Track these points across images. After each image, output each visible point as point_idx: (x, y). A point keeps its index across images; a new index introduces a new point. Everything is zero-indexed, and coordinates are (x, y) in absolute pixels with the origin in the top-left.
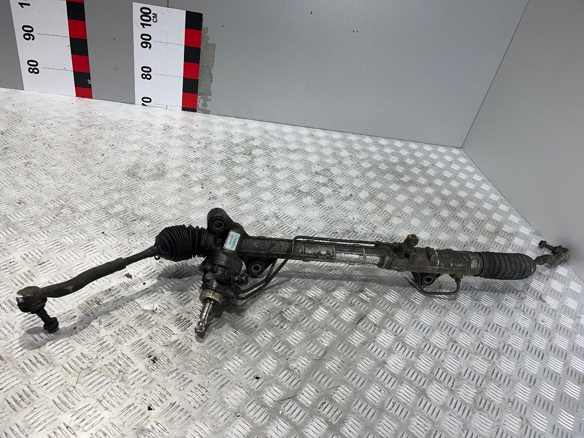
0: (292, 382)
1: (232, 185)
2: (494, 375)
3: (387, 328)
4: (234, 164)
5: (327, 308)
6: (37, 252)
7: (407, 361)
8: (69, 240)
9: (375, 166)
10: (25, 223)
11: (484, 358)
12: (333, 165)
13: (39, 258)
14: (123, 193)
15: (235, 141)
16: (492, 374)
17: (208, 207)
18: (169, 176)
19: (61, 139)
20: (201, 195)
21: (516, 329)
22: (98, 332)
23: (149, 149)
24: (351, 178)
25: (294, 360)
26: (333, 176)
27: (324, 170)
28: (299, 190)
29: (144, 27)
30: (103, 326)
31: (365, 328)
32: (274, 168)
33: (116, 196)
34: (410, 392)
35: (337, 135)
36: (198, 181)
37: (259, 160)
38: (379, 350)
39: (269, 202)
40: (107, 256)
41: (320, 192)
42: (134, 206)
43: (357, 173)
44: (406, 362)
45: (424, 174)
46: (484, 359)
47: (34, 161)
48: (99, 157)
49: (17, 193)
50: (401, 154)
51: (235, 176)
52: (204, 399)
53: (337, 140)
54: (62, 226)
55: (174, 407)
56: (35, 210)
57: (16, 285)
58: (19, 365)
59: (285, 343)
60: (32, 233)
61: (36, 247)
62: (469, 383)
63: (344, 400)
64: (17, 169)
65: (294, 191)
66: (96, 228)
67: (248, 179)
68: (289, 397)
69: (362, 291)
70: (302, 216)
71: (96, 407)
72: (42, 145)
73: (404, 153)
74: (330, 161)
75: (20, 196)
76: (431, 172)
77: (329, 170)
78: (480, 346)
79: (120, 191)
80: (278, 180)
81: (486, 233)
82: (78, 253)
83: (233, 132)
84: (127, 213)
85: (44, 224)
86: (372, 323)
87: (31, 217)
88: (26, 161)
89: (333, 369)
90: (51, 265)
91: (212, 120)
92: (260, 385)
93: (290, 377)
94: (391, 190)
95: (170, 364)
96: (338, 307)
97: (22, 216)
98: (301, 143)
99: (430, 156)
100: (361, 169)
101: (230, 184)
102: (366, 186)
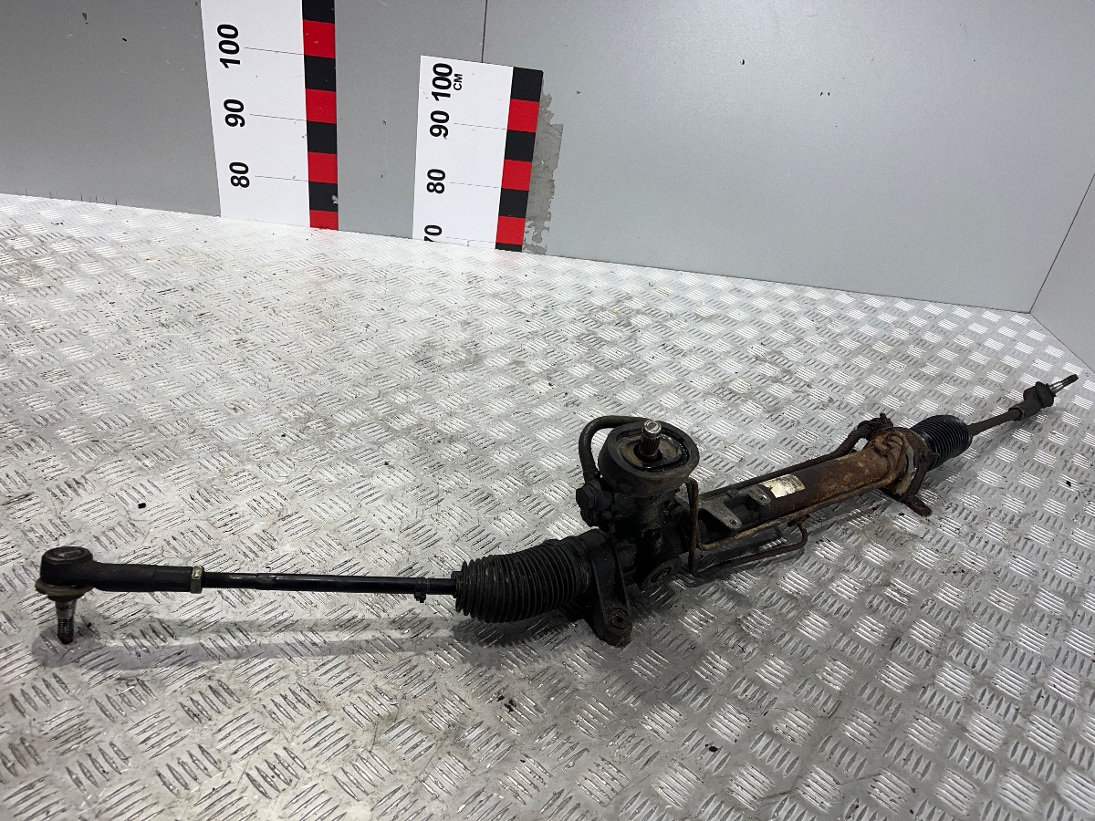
0: (782, 760)
1: (603, 380)
3: (954, 658)
4: (600, 341)
5: (825, 616)
6: (276, 496)
7: (1007, 726)
8: (327, 476)
9: (866, 347)
10: (251, 444)
12: (787, 344)
13: (279, 507)
14: (411, 392)
15: (598, 300)
17: (565, 419)
18: (488, 362)
19: (293, 298)
20: (551, 398)
22: (399, 648)
23: (447, 317)
24: (824, 368)
25: (778, 716)
26: (790, 363)
27: (770, 354)
28: (730, 390)
29: (437, 99)
30: (407, 636)
31: (910, 656)
32: (676, 349)
35: (783, 290)
36: (541, 373)
37: (646, 335)
38: (945, 704)
39: (677, 411)
40: (400, 506)
41: (770, 393)
42: (433, 416)
43: (836, 359)
45: (966, 362)
47: (251, 337)
48: (362, 329)
49: (227, 392)
50: (911, 325)
51: (606, 364)
52: (618, 789)
53: (785, 298)
54: (313, 451)
55: (560, 800)
56: (264, 422)
58: (265, 707)
59: (755, 681)
60: (262, 462)
61: (273, 488)
63: (895, 801)
64: (224, 350)
66: (373, 455)
67: (630, 369)
68: (782, 791)
69: (888, 584)
70: (744, 437)
71: (415, 794)
72: (261, 309)
73: (917, 321)
74: (779, 336)
75: (234, 398)
76: (978, 357)
77: (780, 353)
79: (405, 388)
80: (686, 372)
82: (347, 500)
83: (591, 285)
84: (425, 429)
86: (922, 647)
87: (257, 433)
88: (239, 337)
89: (861, 737)
90: (302, 520)
91: (552, 266)
92: (721, 764)
93: (777, 751)
94: (906, 390)
95: (539, 715)
96: (847, 613)
97: (243, 433)
98: (719, 305)
99: (971, 328)
100: (841, 352)
101: (600, 377)
102: (857, 383)
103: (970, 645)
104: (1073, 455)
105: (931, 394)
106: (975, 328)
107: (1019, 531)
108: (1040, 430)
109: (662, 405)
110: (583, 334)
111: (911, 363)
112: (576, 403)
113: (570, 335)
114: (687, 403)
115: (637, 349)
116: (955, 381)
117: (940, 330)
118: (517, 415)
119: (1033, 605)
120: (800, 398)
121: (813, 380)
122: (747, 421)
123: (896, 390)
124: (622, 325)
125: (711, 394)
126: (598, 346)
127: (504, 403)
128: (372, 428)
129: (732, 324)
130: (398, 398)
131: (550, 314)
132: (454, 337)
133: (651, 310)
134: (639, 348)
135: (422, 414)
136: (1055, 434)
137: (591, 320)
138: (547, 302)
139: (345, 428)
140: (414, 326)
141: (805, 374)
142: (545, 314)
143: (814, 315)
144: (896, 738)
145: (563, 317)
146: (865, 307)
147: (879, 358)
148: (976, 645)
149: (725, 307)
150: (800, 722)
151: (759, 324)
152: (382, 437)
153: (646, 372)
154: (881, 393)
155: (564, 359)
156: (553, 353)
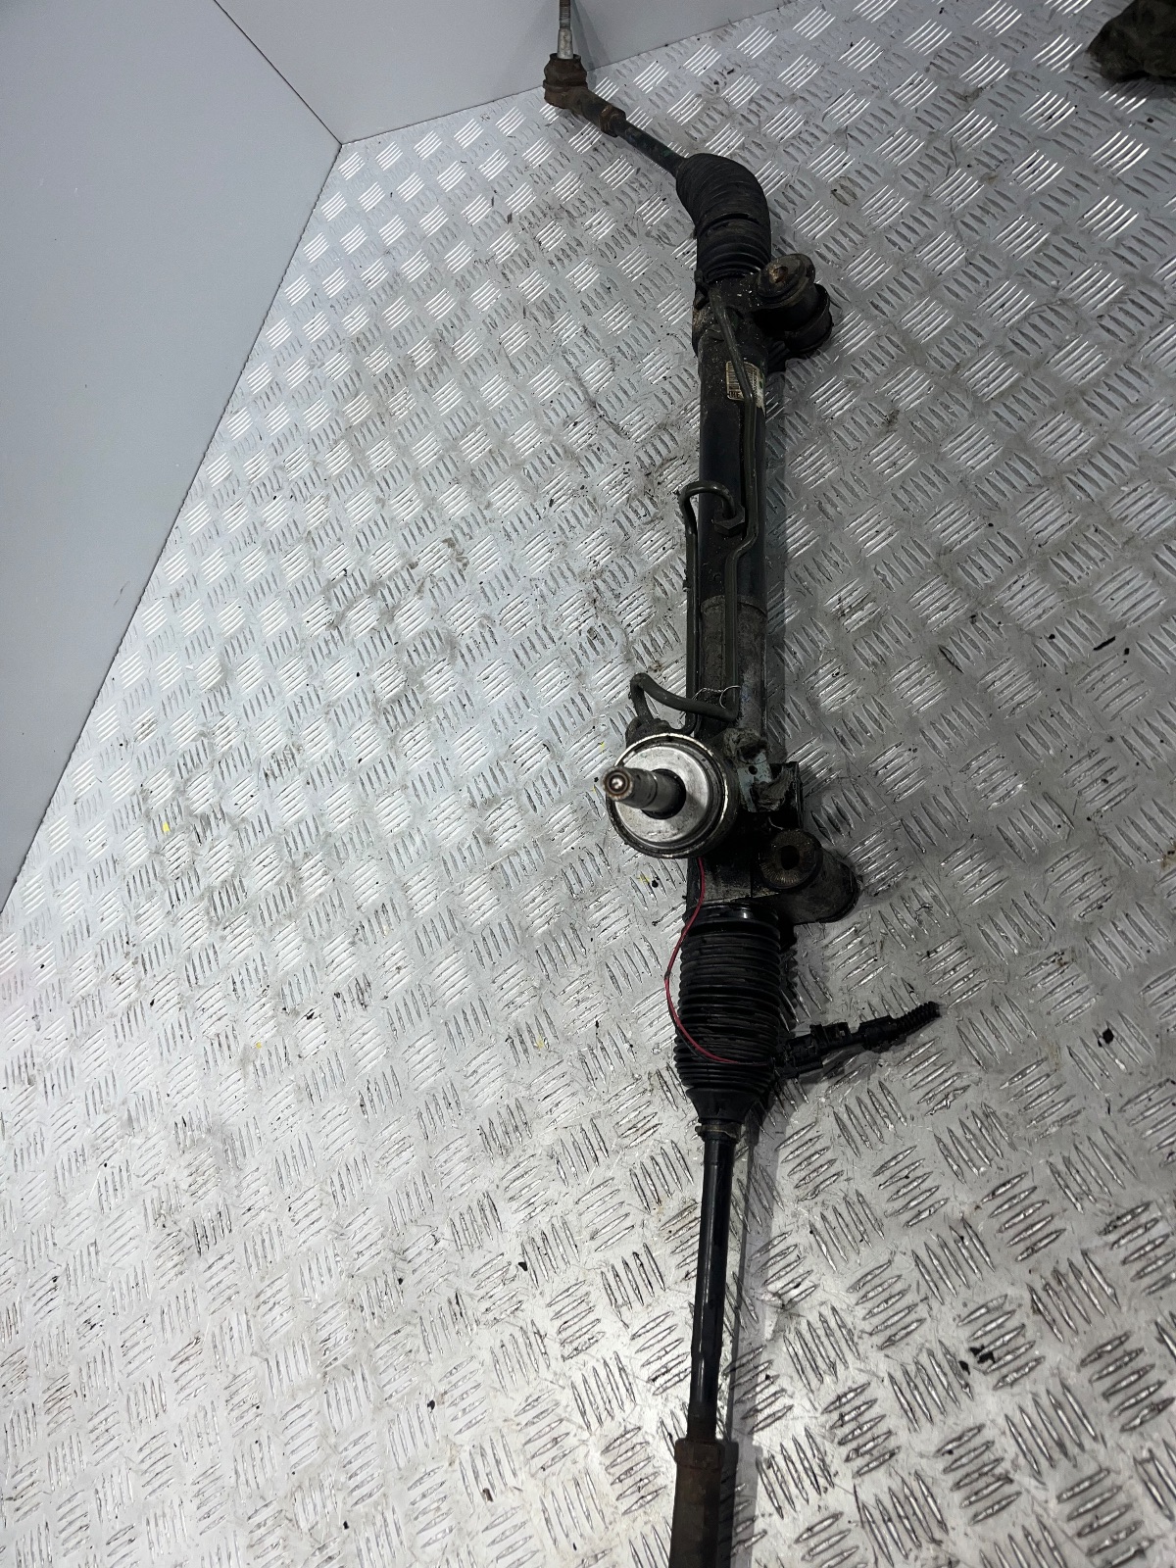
103: (968, 547)
104: (638, 218)
105: (471, 376)
106: (354, 240)
109: (401, 835)
110: (208, 914)
111: (401, 377)
112: (362, 991)
113: (205, 938)
114: (405, 787)
115: (265, 826)
117: (342, 300)
118: (368, 1108)
119: (909, 417)
120: (436, 591)
121: (403, 555)
122: (465, 700)
124: (204, 833)
125: (395, 737)
126: (240, 892)
127: (334, 1124)
128: (338, 1401)
129: (249, 636)
130: (277, 1324)
131: (146, 956)
132: (155, 1160)
133: (183, 767)
134: (264, 820)
135: (325, 1288)
136: (591, 226)
137: (179, 885)
138: (116, 950)
139: (328, 1456)
140: (110, 1230)
141: (385, 560)
142: (144, 964)
143: (262, 489)
144: (1123, 737)
145: (159, 933)
146: (264, 397)
147: (379, 424)
148: (970, 537)
149: (207, 633)
150: (1075, 875)
151: (259, 591)
152: (366, 1387)
153: (321, 830)
154: (453, 454)
155: (256, 970)
156: (238, 985)
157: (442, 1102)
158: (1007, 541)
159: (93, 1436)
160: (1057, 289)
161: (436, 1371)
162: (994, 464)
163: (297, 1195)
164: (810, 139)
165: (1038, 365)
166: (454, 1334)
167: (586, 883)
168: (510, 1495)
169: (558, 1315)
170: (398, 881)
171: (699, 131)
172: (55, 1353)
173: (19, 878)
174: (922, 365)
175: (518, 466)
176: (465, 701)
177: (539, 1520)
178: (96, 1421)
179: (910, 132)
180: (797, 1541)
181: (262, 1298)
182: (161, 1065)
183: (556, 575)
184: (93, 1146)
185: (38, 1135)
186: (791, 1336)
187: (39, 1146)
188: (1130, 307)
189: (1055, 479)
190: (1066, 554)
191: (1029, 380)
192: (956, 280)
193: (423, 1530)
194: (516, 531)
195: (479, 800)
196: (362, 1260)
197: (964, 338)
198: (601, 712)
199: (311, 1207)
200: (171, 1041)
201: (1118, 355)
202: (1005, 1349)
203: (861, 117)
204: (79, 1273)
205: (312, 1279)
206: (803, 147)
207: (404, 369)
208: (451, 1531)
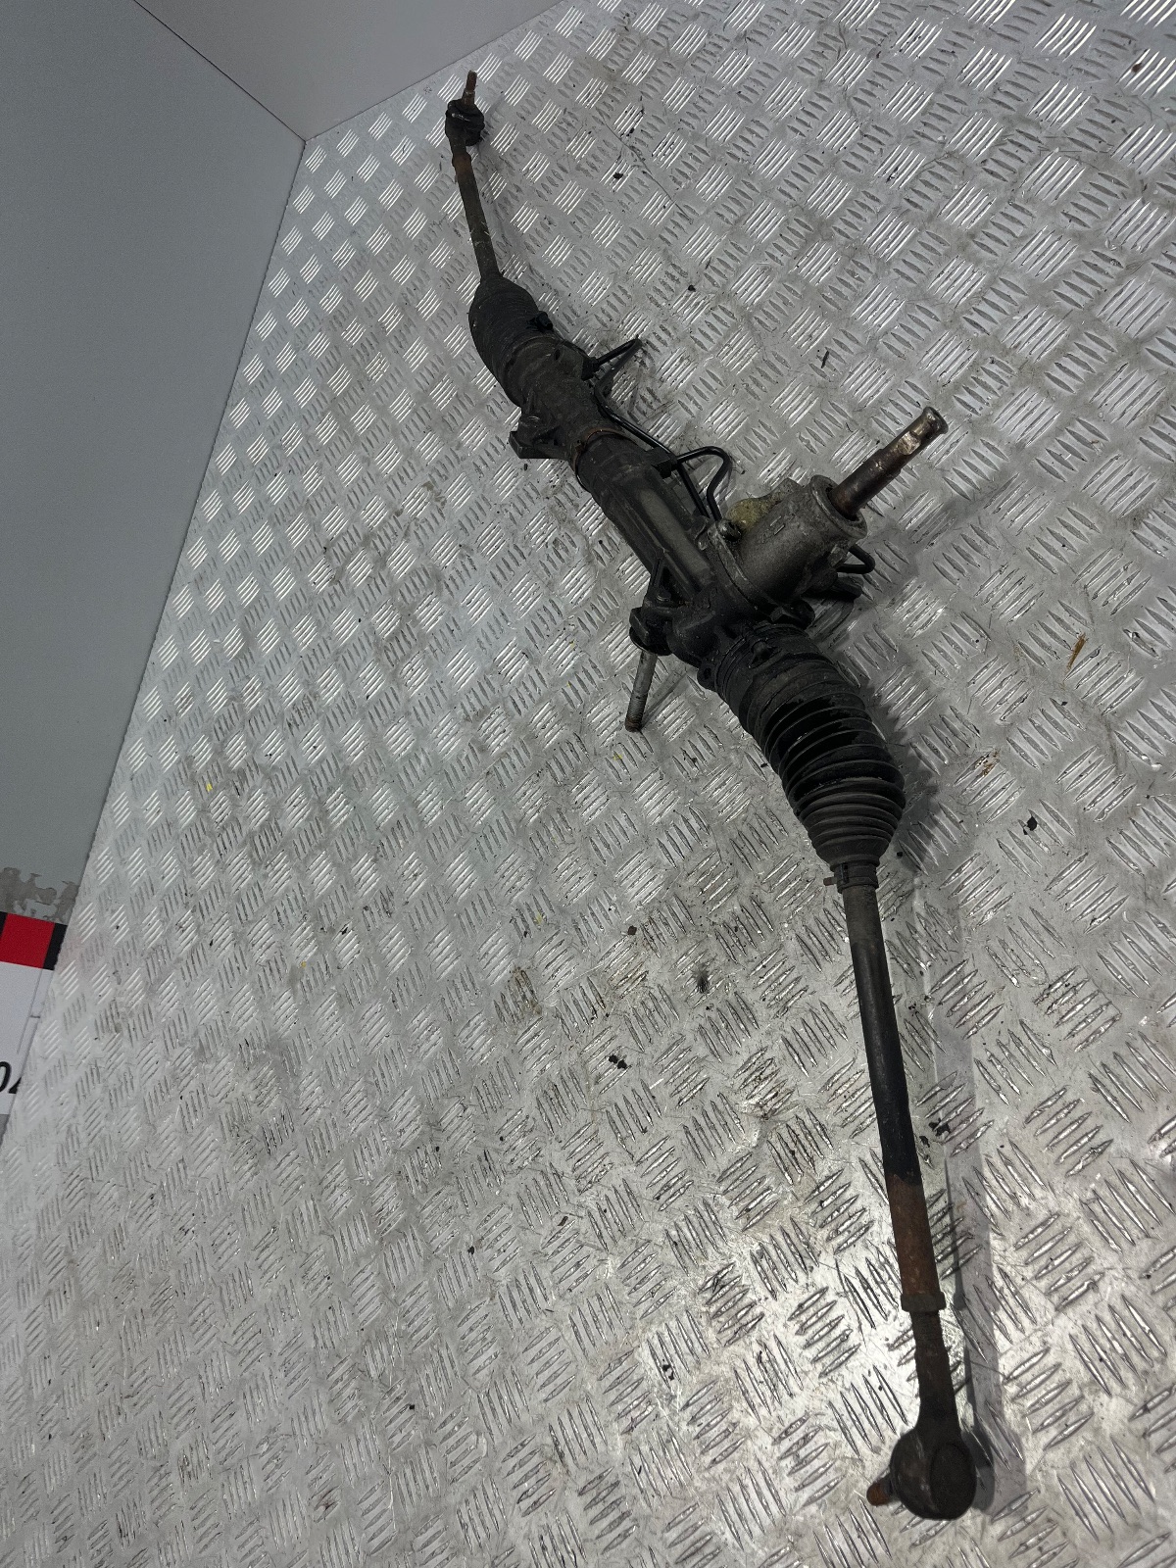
0: (1056, 725)
1: (347, 840)
2: (1092, 143)
4: (269, 827)
6: (512, 1462)
7: (1020, 383)
8: (485, 1360)
9: (338, 407)
10: (404, 1488)
11: (1031, 163)
12: (316, 527)
13: (536, 1459)
14: (330, 1178)
15: (187, 814)
16: (1087, 147)
17: (416, 921)
18: (286, 1027)
19: (105, 1359)
20: (370, 937)
21: (944, 63)
22: (823, 1291)
23: (184, 1082)
24: (368, 480)
25: (981, 710)
26: (351, 531)
27: (329, 559)
28: (390, 639)
30: (801, 1276)
32: (300, 707)
33: (342, 1199)
34: (1126, 386)
35: (211, 507)
36: (318, 943)
37: (266, 750)
38: (978, 461)
39: (422, 734)
40: (556, 1243)
41: (404, 578)
42: (383, 1149)
43: (352, 458)
44: (1022, 386)
45: (384, 264)
46: (1035, 162)
47: (178, 1447)
48: (189, 1243)
49: (289, 1512)
50: (304, 324)
51: (315, 827)
52: (1089, 988)
53: (225, 508)
54: (432, 1380)
55: (1107, 1082)
56: (358, 1460)
57: (625, 1535)
59: (920, 733)
60: (443, 1475)
61: (498, 1465)
62: (1111, 215)
63: (1133, 577)
64: (201, 1504)
65: (391, 654)
66: (451, 1270)
67: (330, 790)
68: (1106, 739)
70: (483, 640)
71: (1083, 1317)
72: (121, 1419)
73: (298, 314)
74: (298, 534)
75: (304, 1502)
76: (377, 242)
77: (331, 542)
78: (992, 169)
79: (320, 1186)
80: (348, 701)
81: (609, 106)
82: (536, 1333)
83: (154, 820)
84: (409, 1169)
85: (416, 1433)
87: (382, 1472)
89: (1024, 600)
90: (565, 1420)
91: (104, 878)
92: (1058, 819)
93: (1039, 729)
94: (423, 366)
95: (956, 1083)
97: (378, 1501)
98: (223, 617)
99: (321, 236)
100: (340, 447)
101: (341, 845)
102: (401, 436)
103: (880, 401)
104: (568, 155)
105: (436, 332)
106: (323, 227)
107: (692, 273)
108: (519, 190)
109: (408, 756)
110: (251, 856)
111: (374, 344)
112: (386, 899)
113: (250, 879)
114: (408, 714)
115: (293, 770)
116: (416, 287)
117: (318, 284)
118: (399, 1002)
119: (820, 290)
120: (420, 532)
121: (388, 505)
122: (452, 624)
123: (422, 382)
124: (242, 785)
125: (395, 672)
126: (277, 834)
127: (372, 1021)
128: (395, 1261)
129: (264, 604)
130: (339, 1204)
131: (202, 903)
132: (226, 1079)
133: (218, 730)
134: (291, 765)
135: (376, 1167)
136: (528, 170)
137: (224, 835)
138: (177, 903)
139: (390, 1309)
140: (194, 1146)
141: (375, 513)
142: (201, 911)
143: (264, 470)
144: (1028, 549)
145: (212, 881)
146: (259, 386)
147: (359, 390)
148: (882, 390)
149: (228, 607)
150: (994, 682)
151: (269, 561)
152: (417, 1247)
153: (340, 765)
154: (424, 405)
155: (296, 898)
156: (282, 914)
157: (460, 986)
158: (914, 387)
159: (194, 1328)
160: (943, 143)
161: (473, 1222)
162: (898, 318)
163: (346, 1090)
164: (714, 50)
165: (931, 218)
166: (485, 1187)
167: (568, 770)
168: (544, 1317)
169: (572, 1155)
170: (409, 798)
171: (616, 63)
172: (156, 1261)
173: (91, 854)
174: (829, 239)
175: (482, 404)
176: (452, 627)
177: (570, 1335)
178: (196, 1313)
179: (802, 24)
180: (791, 1319)
181: (325, 1184)
182: (223, 996)
183: (523, 496)
184: (173, 1076)
185: (128, 1075)
186: (774, 1139)
187: (129, 1084)
188: (1010, 148)
189: (954, 320)
190: (967, 389)
191: (924, 233)
192: (853, 154)
193: (472, 1360)
194: (485, 464)
195: (472, 714)
196: (405, 1135)
197: (863, 206)
198: (570, 614)
199: (359, 1096)
200: (230, 975)
201: (1002, 195)
202: (958, 1120)
203: (757, 20)
204: (171, 1186)
205: (364, 1160)
206: (708, 58)
207: (377, 334)
208: (496, 1356)
